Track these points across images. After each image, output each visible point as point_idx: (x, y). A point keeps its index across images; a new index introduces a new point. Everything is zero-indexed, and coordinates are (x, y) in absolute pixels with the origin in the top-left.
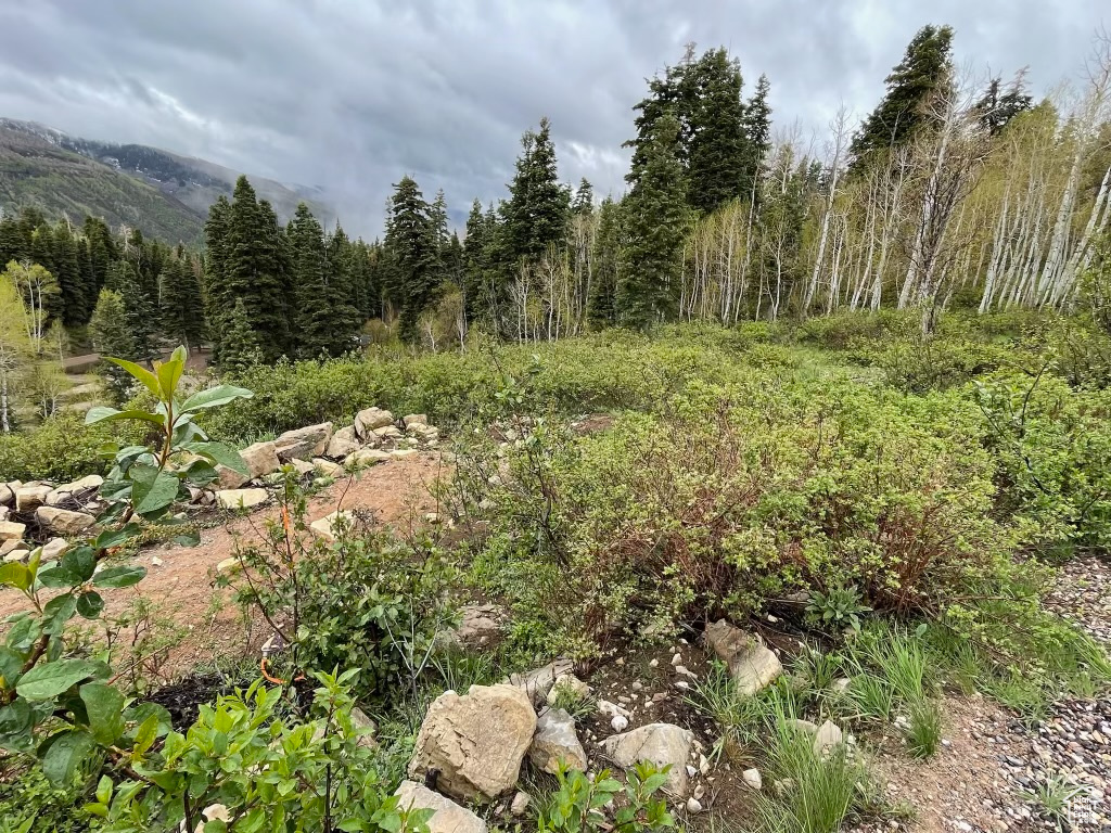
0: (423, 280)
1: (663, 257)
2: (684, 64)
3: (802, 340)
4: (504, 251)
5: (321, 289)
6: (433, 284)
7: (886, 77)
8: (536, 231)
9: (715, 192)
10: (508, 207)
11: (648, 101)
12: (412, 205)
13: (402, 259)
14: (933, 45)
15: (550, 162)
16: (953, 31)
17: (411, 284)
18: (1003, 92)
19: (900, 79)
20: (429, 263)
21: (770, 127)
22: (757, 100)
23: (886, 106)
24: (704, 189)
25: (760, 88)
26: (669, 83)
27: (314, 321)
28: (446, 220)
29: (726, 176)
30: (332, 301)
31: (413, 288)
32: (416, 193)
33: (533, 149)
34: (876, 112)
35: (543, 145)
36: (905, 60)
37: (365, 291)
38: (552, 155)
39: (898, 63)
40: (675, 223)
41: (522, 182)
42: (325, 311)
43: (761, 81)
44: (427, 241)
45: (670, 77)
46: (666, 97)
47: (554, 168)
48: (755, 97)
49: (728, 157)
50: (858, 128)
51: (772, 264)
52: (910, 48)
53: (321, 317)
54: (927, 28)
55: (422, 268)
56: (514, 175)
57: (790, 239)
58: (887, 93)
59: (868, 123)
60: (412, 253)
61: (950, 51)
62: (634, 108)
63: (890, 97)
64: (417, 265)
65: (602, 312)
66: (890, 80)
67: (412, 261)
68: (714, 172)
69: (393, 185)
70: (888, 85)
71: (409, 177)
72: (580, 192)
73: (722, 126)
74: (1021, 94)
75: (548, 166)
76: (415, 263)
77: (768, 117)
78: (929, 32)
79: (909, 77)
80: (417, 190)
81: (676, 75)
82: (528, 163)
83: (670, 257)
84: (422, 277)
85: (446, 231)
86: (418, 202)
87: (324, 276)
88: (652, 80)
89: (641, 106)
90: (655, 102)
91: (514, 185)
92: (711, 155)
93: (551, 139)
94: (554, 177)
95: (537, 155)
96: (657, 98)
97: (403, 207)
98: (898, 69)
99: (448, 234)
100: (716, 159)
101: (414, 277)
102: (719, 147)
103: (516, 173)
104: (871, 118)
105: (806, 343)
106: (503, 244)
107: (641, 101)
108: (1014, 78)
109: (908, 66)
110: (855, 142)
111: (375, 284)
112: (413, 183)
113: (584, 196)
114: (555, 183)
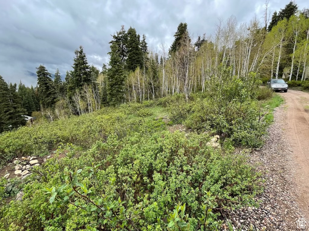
0: (51, 97)
1: (119, 85)
2: (121, 31)
3: (158, 105)
4: (73, 86)
5: (10, 104)
6: (55, 98)
7: (174, 35)
8: (83, 80)
9: (135, 65)
10: (73, 73)
11: (113, 41)
12: (44, 74)
13: (42, 91)
14: (183, 27)
15: (85, 59)
16: (187, 24)
17: (47, 99)
18: (201, 39)
19: (177, 35)
20: (52, 92)
21: (148, 48)
22: (143, 41)
23: (175, 42)
24: (132, 65)
25: (144, 38)
26: (118, 36)
27: (8, 115)
28: (60, 78)
29: (137, 61)
30: (15, 108)
31: (47, 100)
32: (45, 70)
33: (79, 55)
34: (173, 44)
35: (82, 54)
36: (178, 31)
37: (33, 102)
38: (85, 57)
39: (176, 32)
40: (121, 75)
41: (76, 65)
42: (12, 111)
43: (143, 36)
44: (51, 85)
45: (118, 34)
46: (118, 40)
47: (86, 61)
48: (143, 40)
49: (137, 56)
50: (170, 48)
51: (151, 84)
52: (178, 28)
53: (10, 114)
54: (181, 23)
55: (50, 94)
56: (74, 63)
57: (154, 77)
58: (175, 39)
59: (172, 46)
60: (46, 89)
61: (187, 29)
62: (109, 43)
63: (176, 40)
64: (48, 93)
65: (105, 102)
66: (175, 36)
67: (46, 92)
68: (134, 60)
69: (36, 68)
70: (175, 37)
71: (42, 65)
72: (103, 67)
73: (134, 48)
74: (205, 40)
75: (84, 60)
76: (47, 92)
77: (147, 45)
78: (181, 24)
79: (179, 35)
80: (45, 69)
81: (120, 34)
82: (78, 59)
83: (122, 84)
84: (50, 96)
85: (61, 81)
86: (46, 73)
87: (10, 99)
88: (113, 35)
89: (111, 42)
90: (115, 41)
91: (74, 66)
92: (132, 56)
93: (84, 52)
94: (87, 63)
95: (80, 57)
96: (115, 40)
97: (41, 75)
98: (176, 33)
99: (62, 82)
100: (134, 56)
101: (47, 97)
102: (134, 53)
103: (74, 62)
104: (172, 45)
105: (159, 106)
106: (73, 84)
107: (111, 41)
108: (203, 36)
109: (179, 32)
110: (170, 51)
111: (37, 100)
112: (44, 67)
113: (104, 69)
114: (87, 65)
